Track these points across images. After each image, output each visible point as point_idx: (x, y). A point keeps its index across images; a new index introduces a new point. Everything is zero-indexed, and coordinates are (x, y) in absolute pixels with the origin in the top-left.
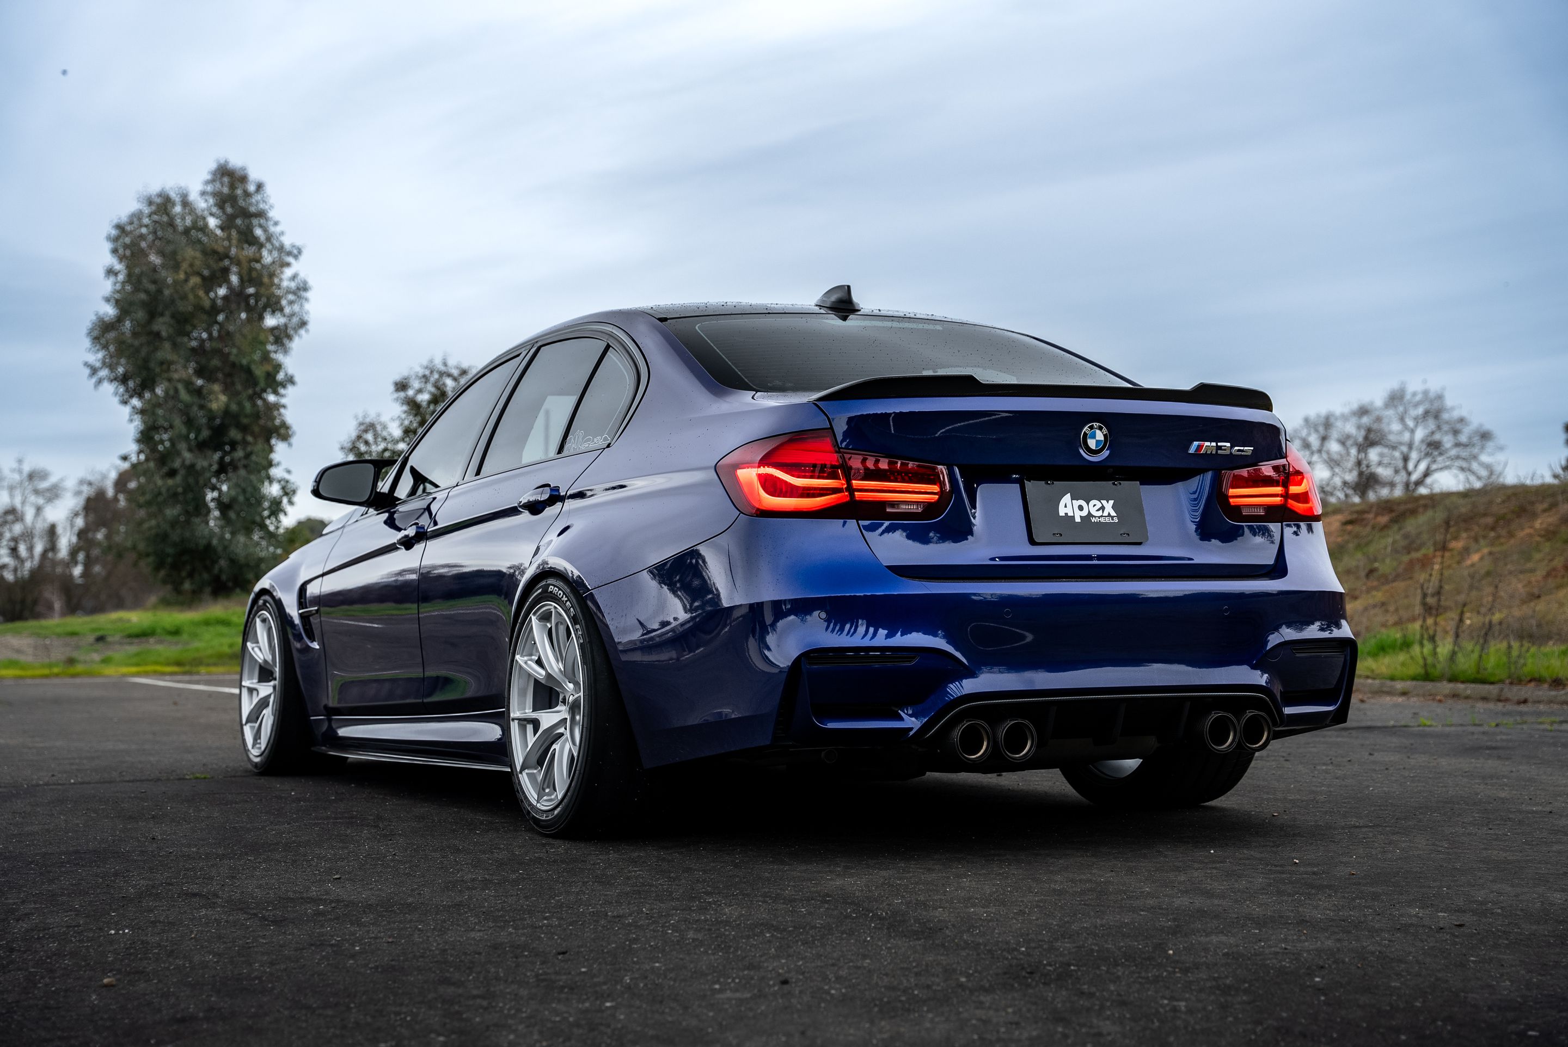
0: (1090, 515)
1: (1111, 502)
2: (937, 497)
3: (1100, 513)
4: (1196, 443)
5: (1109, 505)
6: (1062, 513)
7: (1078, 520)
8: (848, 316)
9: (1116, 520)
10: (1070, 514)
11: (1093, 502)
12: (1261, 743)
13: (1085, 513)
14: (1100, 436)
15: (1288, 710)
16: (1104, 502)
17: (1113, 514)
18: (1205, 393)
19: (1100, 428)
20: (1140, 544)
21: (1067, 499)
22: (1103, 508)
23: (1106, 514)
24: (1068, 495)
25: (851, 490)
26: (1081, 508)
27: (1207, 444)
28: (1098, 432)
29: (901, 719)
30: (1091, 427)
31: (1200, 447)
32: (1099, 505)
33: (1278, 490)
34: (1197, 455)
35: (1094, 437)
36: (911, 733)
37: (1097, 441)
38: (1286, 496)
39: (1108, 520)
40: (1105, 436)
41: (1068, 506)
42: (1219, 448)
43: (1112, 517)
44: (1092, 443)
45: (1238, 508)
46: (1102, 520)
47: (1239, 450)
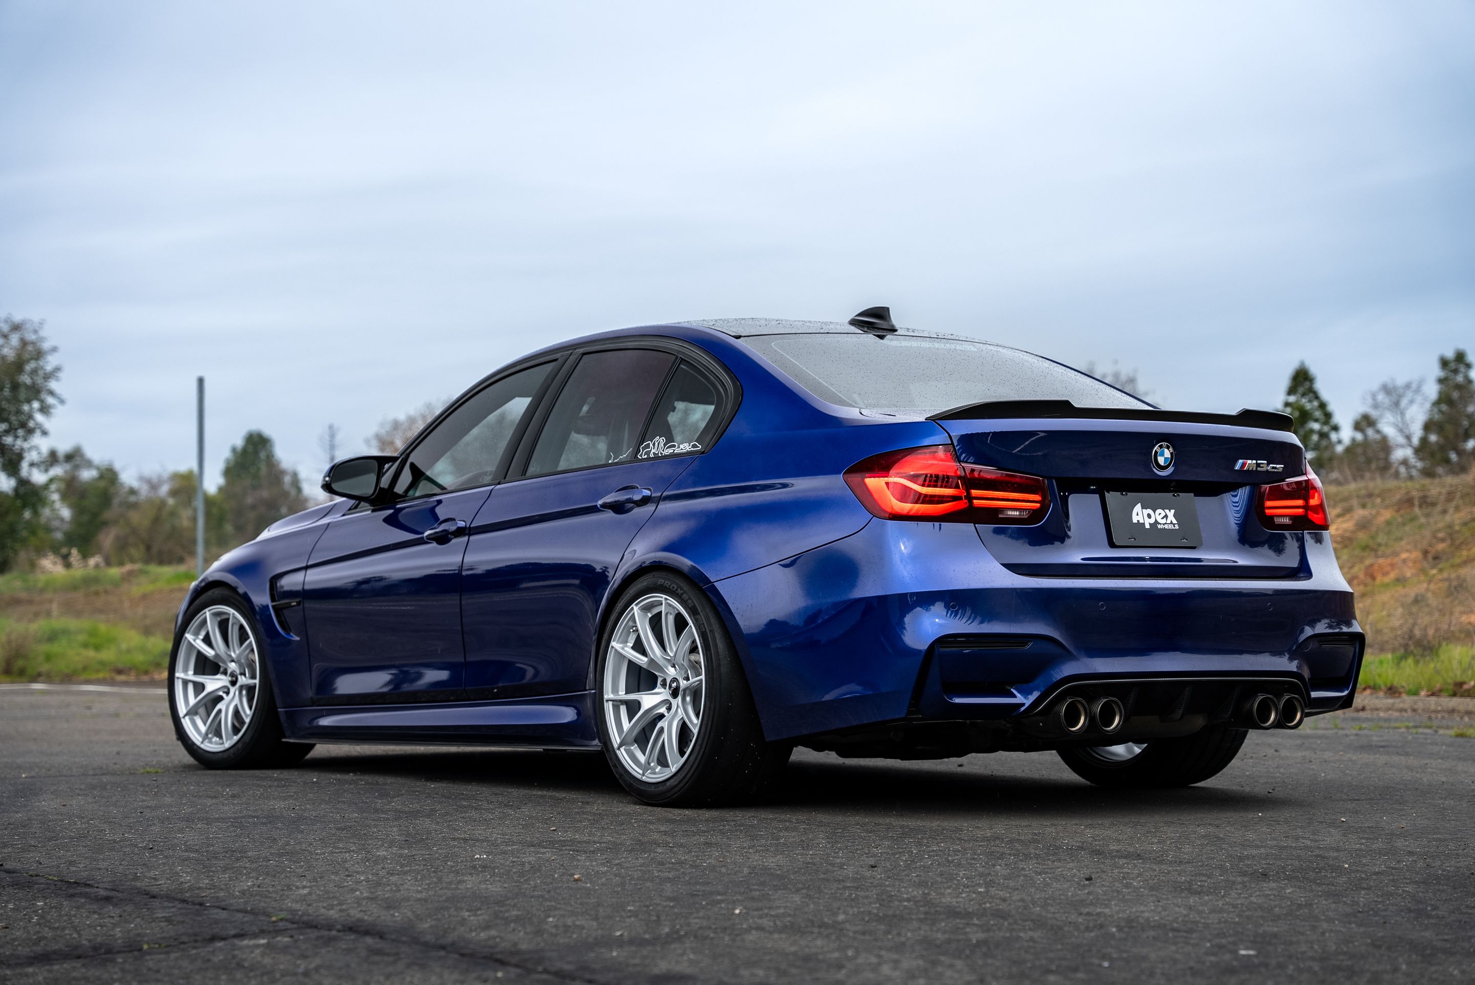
0: (1156, 522)
1: (1173, 511)
2: (1038, 505)
3: (1164, 521)
4: (1241, 461)
5: (1171, 514)
6: (1135, 521)
7: (1147, 526)
8: (886, 336)
9: (1177, 527)
10: (1142, 521)
11: (1159, 511)
12: (1295, 722)
13: (1152, 521)
14: (1167, 453)
15: (1314, 694)
16: (1167, 511)
17: (1175, 521)
18: (1249, 417)
19: (1168, 448)
20: (1194, 548)
21: (1138, 507)
22: (1166, 516)
23: (1169, 521)
24: (1139, 505)
25: (970, 498)
26: (1149, 516)
27: (1249, 462)
28: (1166, 450)
29: (1014, 696)
30: (1161, 447)
31: (1244, 465)
32: (1163, 514)
33: (1300, 502)
34: (1241, 471)
35: (1162, 455)
36: (1023, 709)
37: (1166, 459)
38: (1306, 507)
39: (1171, 527)
40: (1171, 454)
41: (1140, 515)
42: (1258, 465)
43: (1174, 524)
44: (1161, 461)
45: (1271, 517)
46: (1166, 527)
47: (1273, 468)
